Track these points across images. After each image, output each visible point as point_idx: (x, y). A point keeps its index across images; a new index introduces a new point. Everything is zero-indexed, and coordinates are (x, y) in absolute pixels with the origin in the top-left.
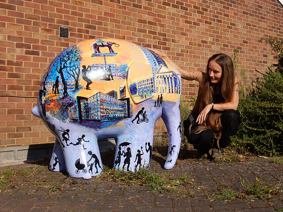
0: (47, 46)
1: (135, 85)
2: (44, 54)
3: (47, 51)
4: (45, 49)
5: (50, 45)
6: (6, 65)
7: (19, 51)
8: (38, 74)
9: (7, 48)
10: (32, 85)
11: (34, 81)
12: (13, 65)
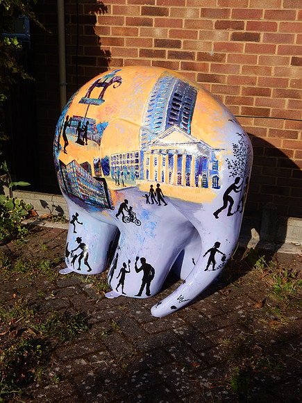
0: (278, 22)
1: (108, 160)
2: (268, 37)
3: (278, 32)
4: (273, 27)
5: (283, 19)
6: (196, 61)
7: (220, 36)
8: (254, 76)
9: (199, 31)
10: (240, 95)
11: (244, 89)
12: (208, 60)
